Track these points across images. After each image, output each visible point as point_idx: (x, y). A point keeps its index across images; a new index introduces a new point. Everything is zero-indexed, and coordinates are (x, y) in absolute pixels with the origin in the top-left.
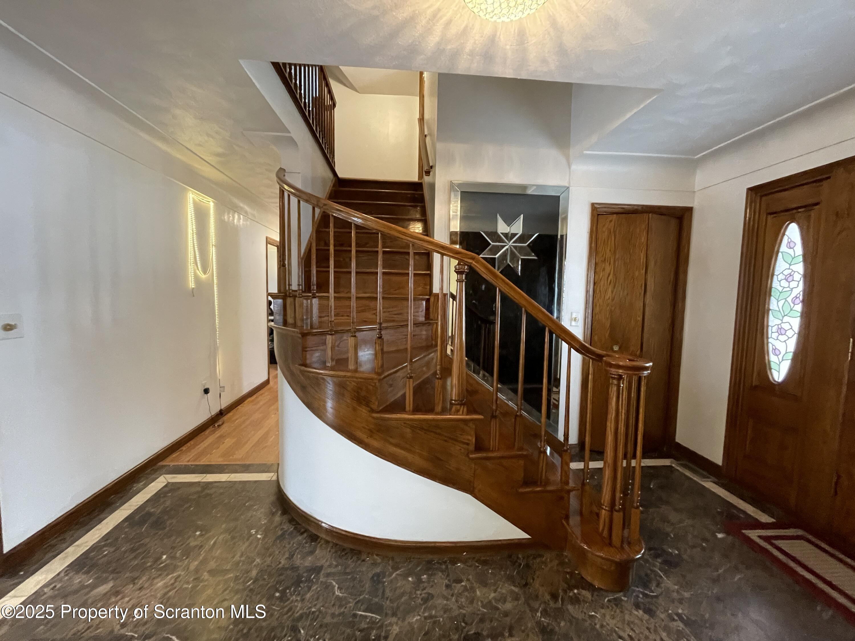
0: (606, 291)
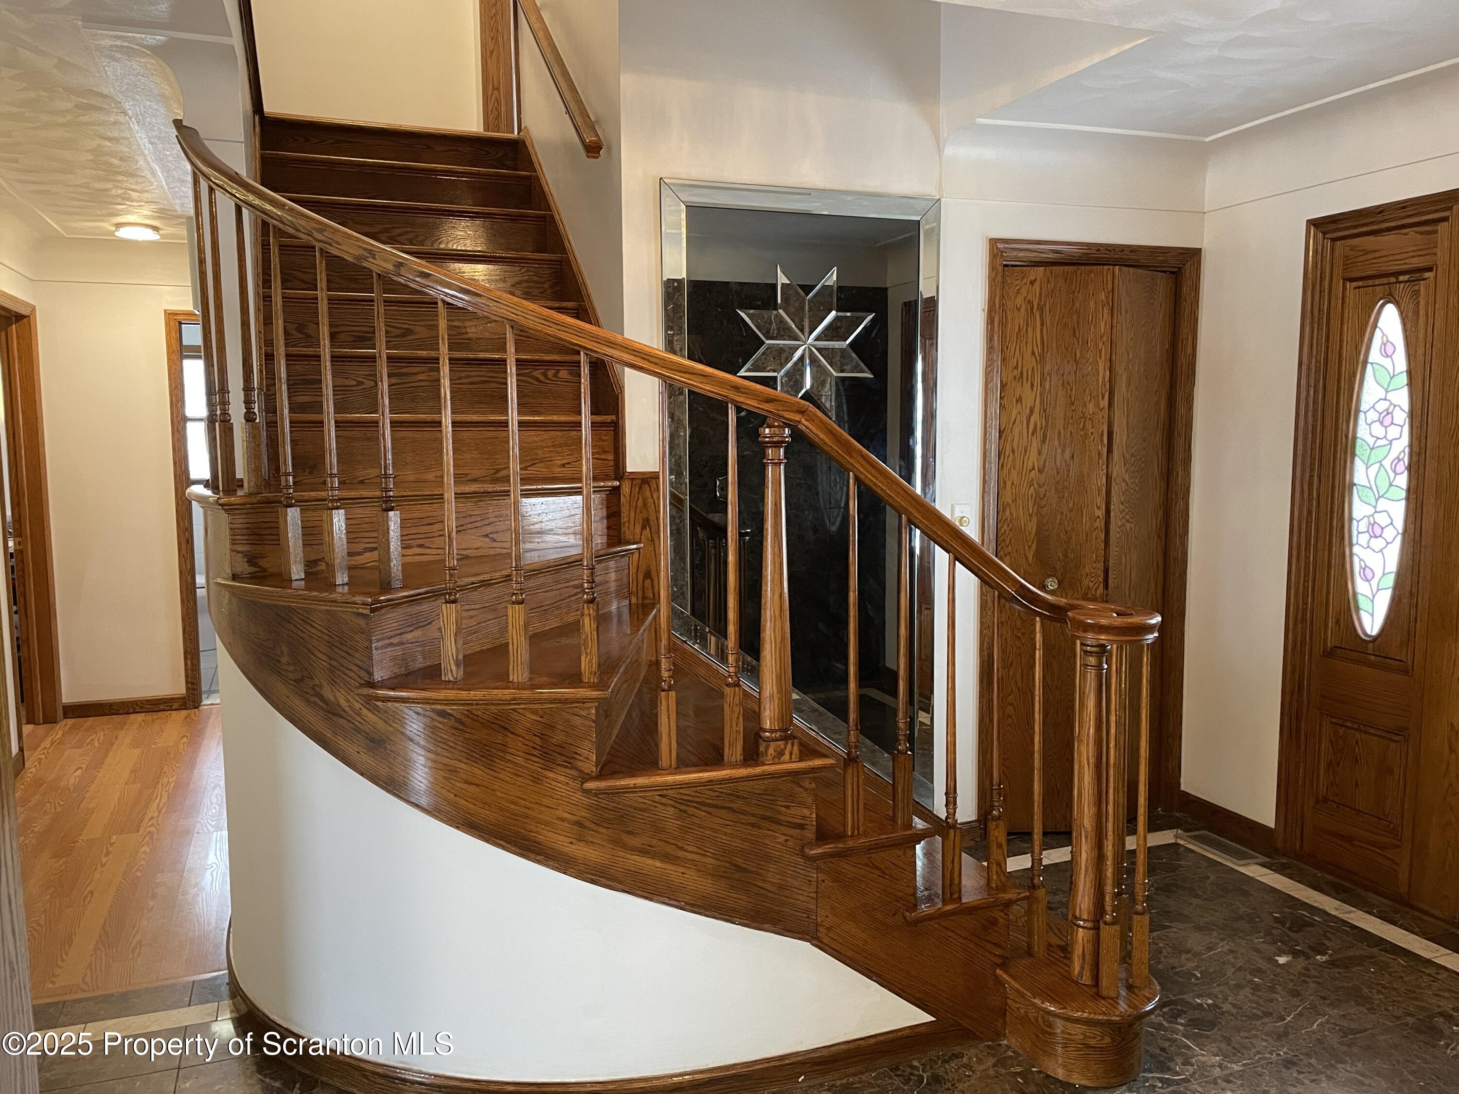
0: (1025, 452)
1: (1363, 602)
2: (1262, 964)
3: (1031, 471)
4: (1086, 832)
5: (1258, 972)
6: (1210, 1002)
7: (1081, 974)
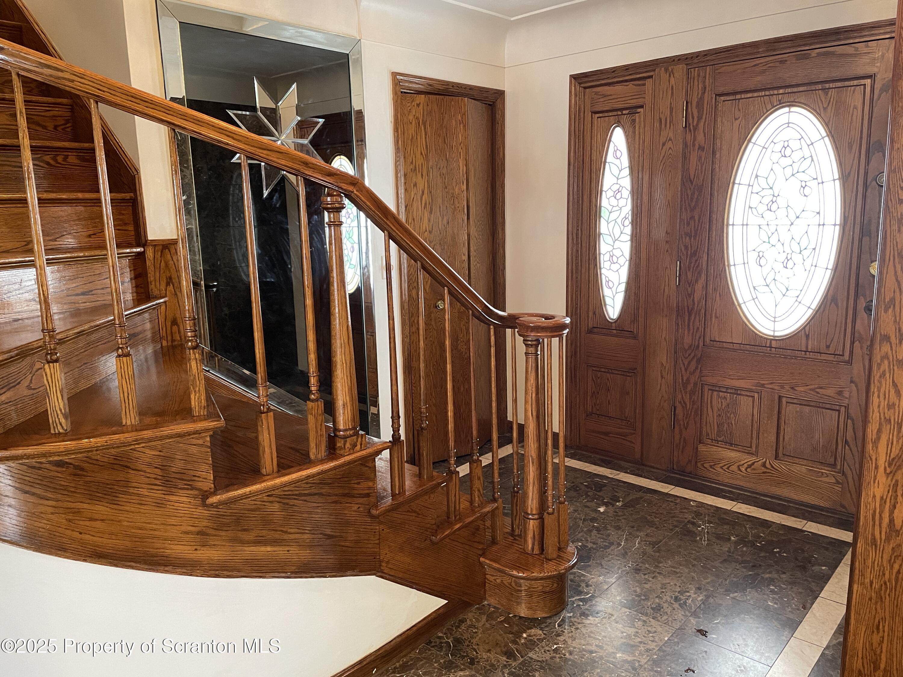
1: (608, 301)
2: (593, 515)
3: (424, 232)
4: (533, 459)
5: (593, 520)
6: (580, 544)
7: (533, 549)
